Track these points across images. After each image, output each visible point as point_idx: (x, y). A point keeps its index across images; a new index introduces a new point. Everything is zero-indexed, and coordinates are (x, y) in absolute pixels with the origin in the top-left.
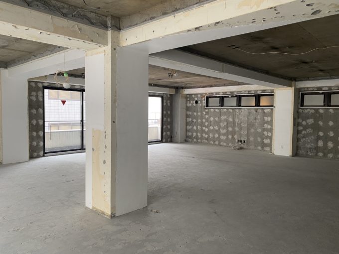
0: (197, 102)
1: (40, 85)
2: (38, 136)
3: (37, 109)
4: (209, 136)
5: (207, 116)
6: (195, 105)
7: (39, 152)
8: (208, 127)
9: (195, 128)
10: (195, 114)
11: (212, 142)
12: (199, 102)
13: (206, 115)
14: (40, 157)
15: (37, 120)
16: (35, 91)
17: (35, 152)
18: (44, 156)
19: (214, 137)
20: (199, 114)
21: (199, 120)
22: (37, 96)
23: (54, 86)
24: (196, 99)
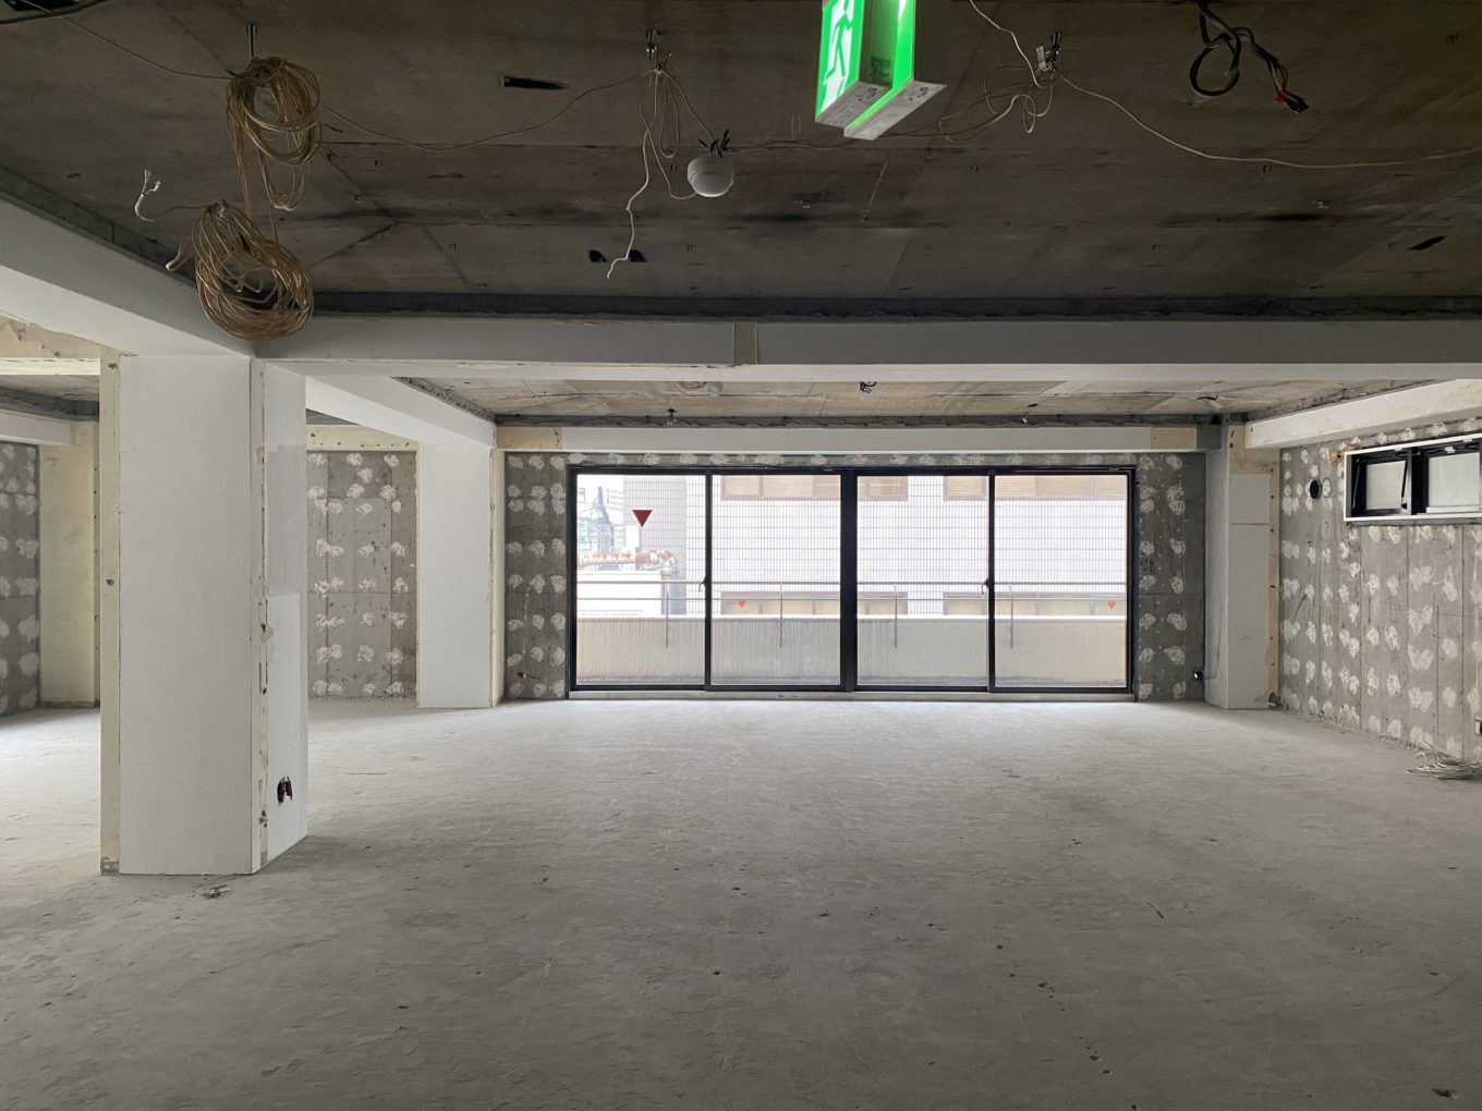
0: (1315, 490)
1: (559, 464)
2: (549, 630)
3: (547, 542)
4: (1363, 686)
5: (1354, 569)
6: (1309, 503)
7: (549, 684)
8: (1358, 631)
9: (1311, 633)
10: (1312, 553)
11: (1374, 722)
12: (1326, 489)
13: (1349, 560)
14: (556, 699)
15: (547, 578)
16: (540, 484)
17: (540, 680)
18: (567, 697)
19: (1383, 692)
20: (1327, 554)
21: (1327, 591)
22: (549, 498)
23: (603, 462)
24: (1314, 472)
